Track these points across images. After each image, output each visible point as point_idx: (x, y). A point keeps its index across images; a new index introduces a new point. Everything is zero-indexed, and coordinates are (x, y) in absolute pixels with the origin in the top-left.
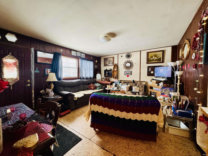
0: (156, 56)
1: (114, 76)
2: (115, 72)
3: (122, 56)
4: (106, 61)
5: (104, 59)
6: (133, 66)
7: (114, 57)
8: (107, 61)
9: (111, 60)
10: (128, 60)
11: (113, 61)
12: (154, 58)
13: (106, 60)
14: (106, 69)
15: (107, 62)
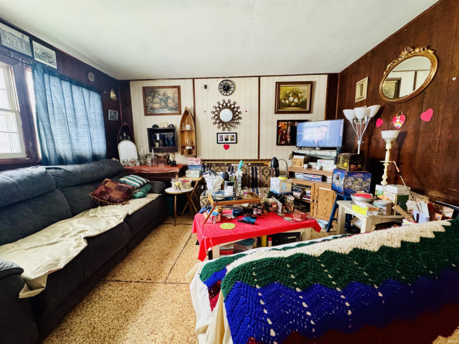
0: (295, 95)
1: (183, 147)
2: (186, 134)
3: (206, 87)
4: (150, 98)
5: (144, 89)
6: (240, 118)
7: (179, 88)
8: (153, 97)
9: (171, 96)
10: (226, 99)
11: (176, 100)
12: (291, 99)
13: (149, 92)
14: (155, 126)
15: (156, 100)
